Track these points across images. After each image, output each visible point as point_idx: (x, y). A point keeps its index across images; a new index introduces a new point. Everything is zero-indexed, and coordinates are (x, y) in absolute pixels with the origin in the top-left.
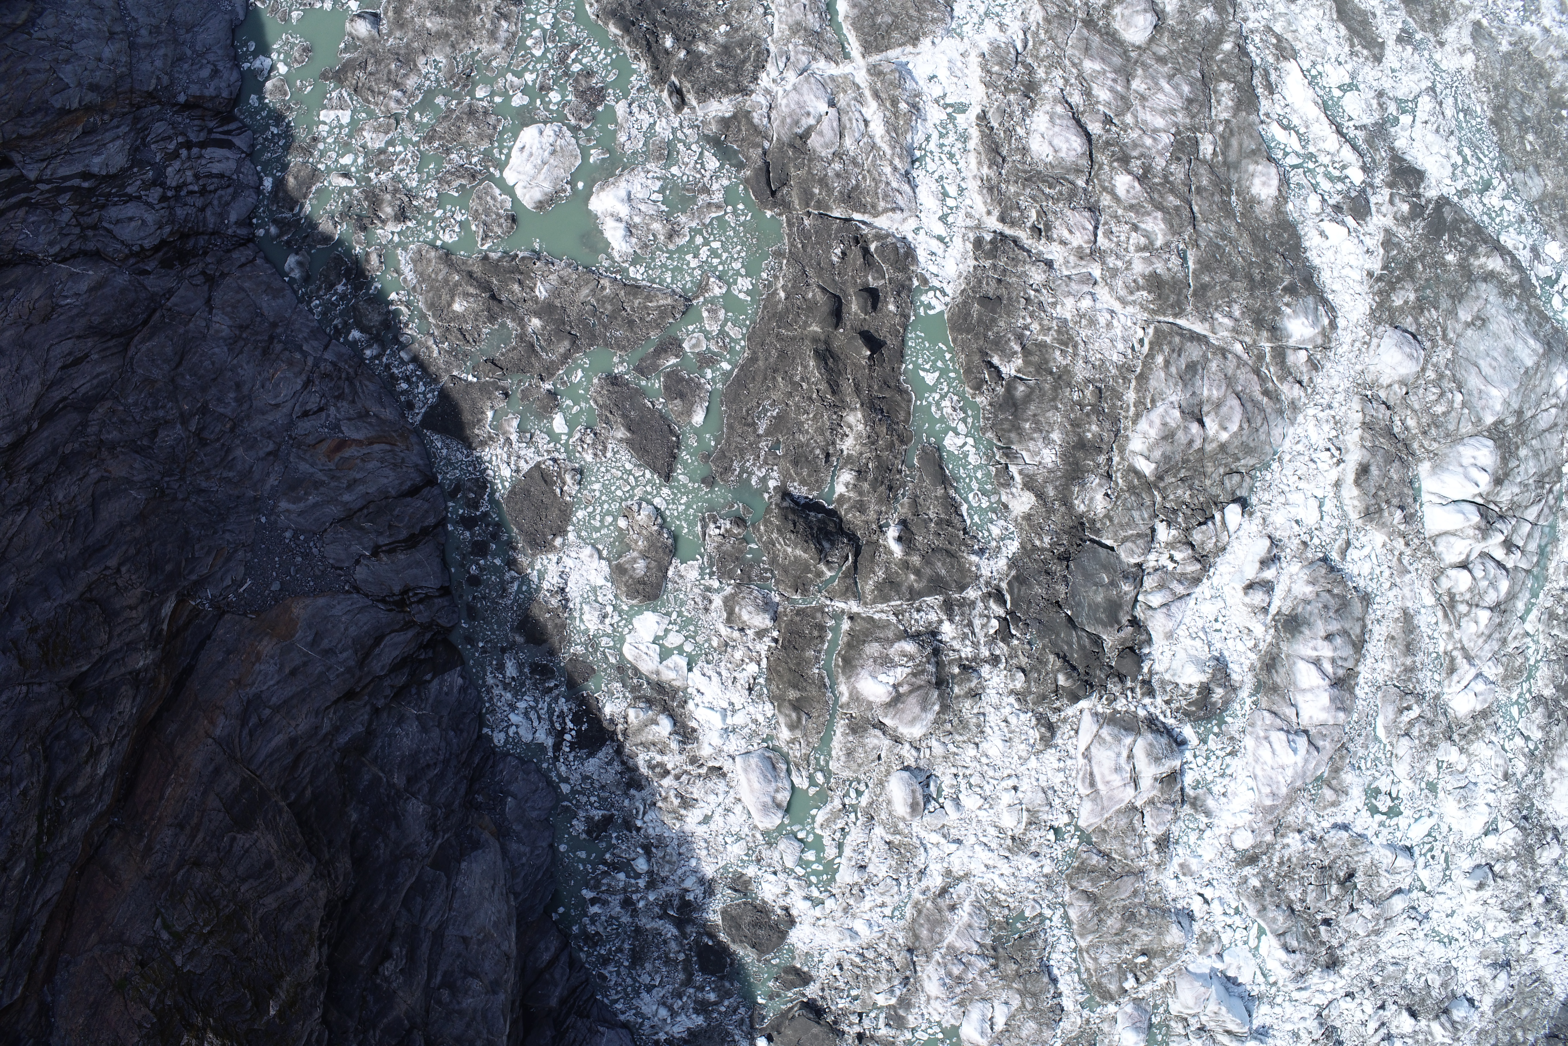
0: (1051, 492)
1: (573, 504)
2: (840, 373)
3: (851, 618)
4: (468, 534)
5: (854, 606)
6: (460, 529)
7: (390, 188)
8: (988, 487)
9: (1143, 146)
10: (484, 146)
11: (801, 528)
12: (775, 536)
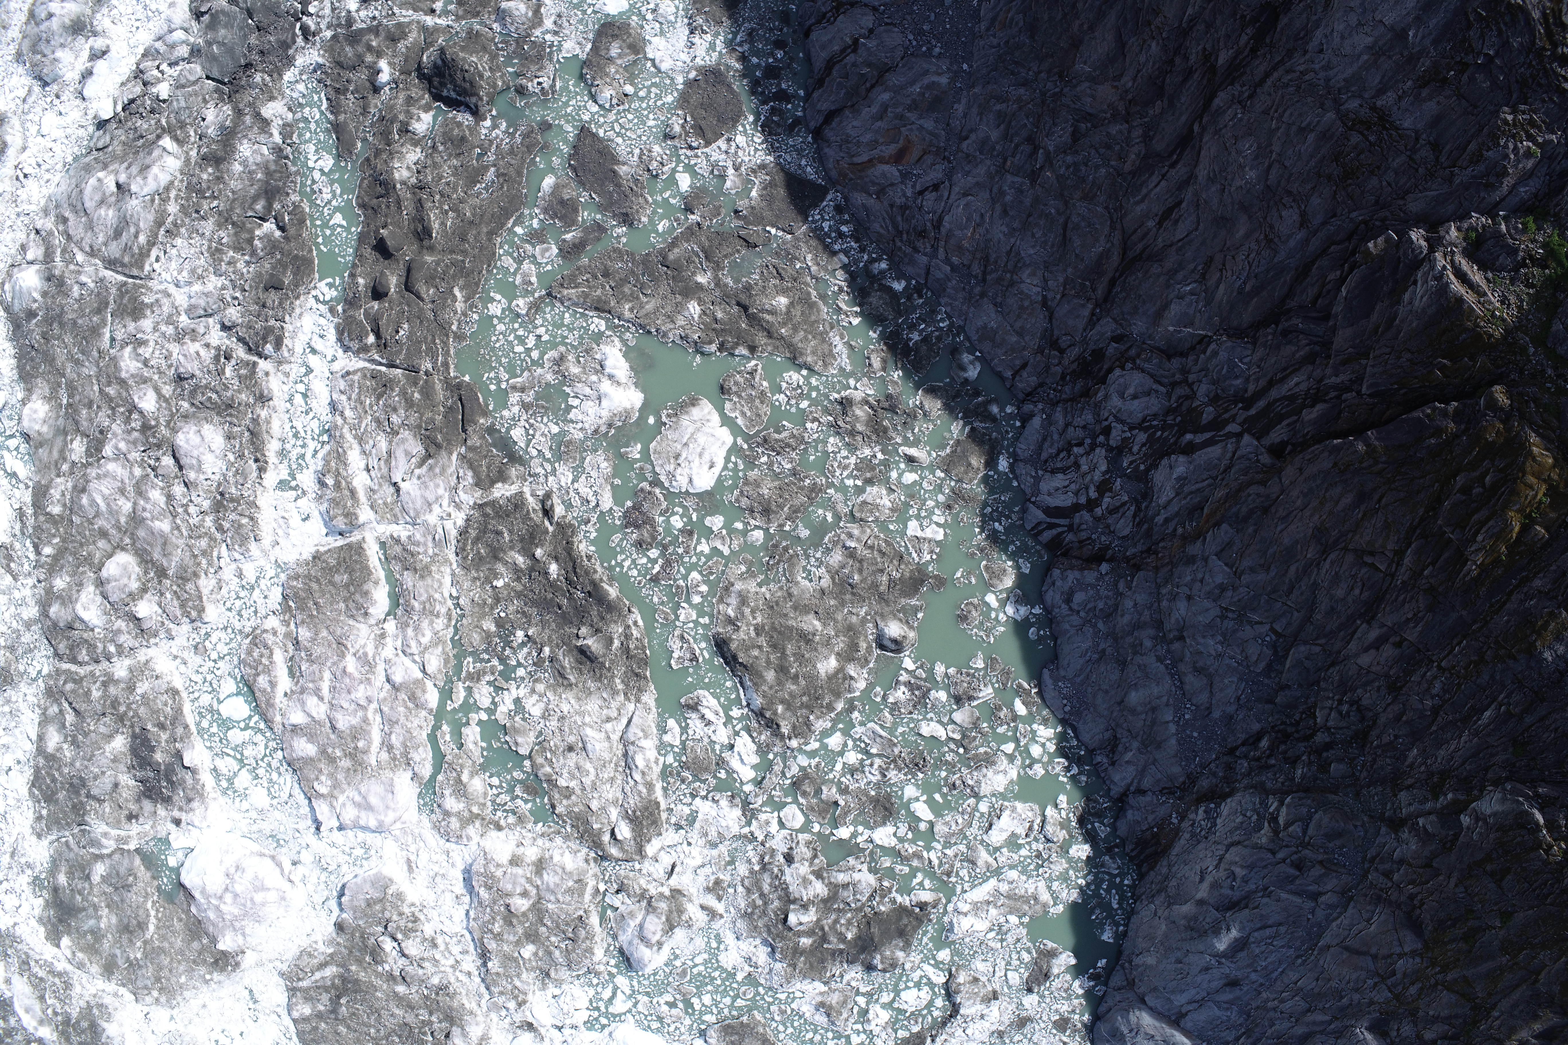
0: (248, 119)
1: (676, 108)
2: (414, 219)
3: (433, 11)
4: (784, 86)
5: (429, 20)
6: (791, 91)
7: (859, 438)
8: (301, 125)
9: (128, 442)
10: (754, 474)
11: (459, 75)
12: (487, 74)
